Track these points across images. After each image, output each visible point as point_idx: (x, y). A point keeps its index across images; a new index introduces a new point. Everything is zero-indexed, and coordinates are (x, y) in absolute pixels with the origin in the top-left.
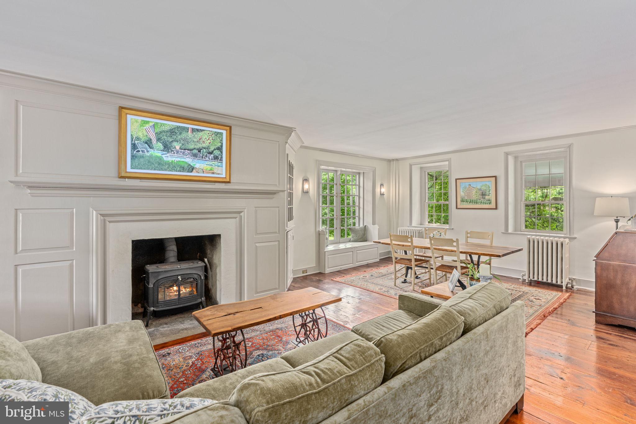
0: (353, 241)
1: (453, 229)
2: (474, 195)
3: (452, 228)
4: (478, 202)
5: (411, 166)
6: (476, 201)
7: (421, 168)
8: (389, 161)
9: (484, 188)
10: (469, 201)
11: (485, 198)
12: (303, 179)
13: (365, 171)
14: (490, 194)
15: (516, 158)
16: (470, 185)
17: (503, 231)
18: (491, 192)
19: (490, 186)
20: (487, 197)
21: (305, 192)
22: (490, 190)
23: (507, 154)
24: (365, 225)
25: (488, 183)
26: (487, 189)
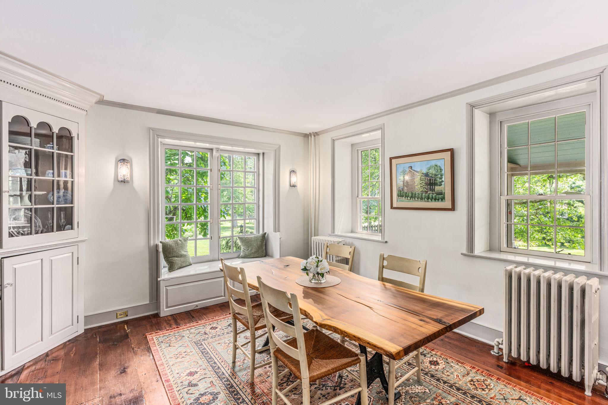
0: (242, 258)
1: (386, 242)
2: (418, 185)
3: (385, 240)
4: (423, 197)
5: (333, 141)
6: (420, 196)
7: (352, 145)
8: (306, 136)
9: (432, 171)
10: (410, 195)
11: (433, 190)
12: (116, 159)
13: (265, 151)
14: (442, 181)
15: (492, 115)
16: (411, 167)
17: (465, 252)
18: (443, 179)
19: (443, 168)
20: (437, 188)
21: (122, 181)
22: (441, 175)
23: (472, 107)
24: (265, 232)
25: (439, 163)
26: (437, 173)
